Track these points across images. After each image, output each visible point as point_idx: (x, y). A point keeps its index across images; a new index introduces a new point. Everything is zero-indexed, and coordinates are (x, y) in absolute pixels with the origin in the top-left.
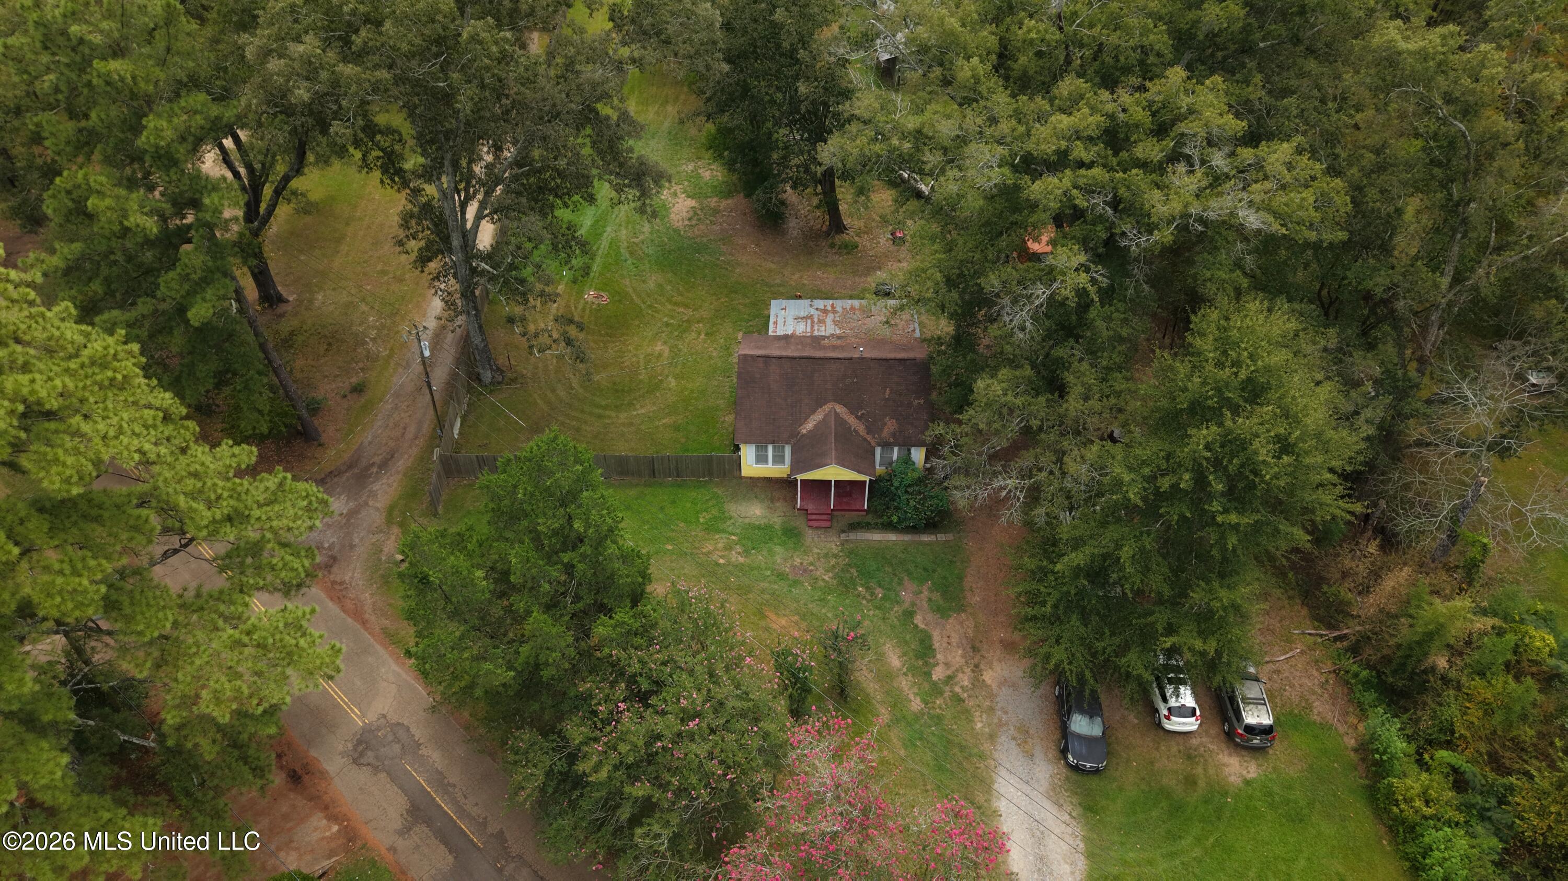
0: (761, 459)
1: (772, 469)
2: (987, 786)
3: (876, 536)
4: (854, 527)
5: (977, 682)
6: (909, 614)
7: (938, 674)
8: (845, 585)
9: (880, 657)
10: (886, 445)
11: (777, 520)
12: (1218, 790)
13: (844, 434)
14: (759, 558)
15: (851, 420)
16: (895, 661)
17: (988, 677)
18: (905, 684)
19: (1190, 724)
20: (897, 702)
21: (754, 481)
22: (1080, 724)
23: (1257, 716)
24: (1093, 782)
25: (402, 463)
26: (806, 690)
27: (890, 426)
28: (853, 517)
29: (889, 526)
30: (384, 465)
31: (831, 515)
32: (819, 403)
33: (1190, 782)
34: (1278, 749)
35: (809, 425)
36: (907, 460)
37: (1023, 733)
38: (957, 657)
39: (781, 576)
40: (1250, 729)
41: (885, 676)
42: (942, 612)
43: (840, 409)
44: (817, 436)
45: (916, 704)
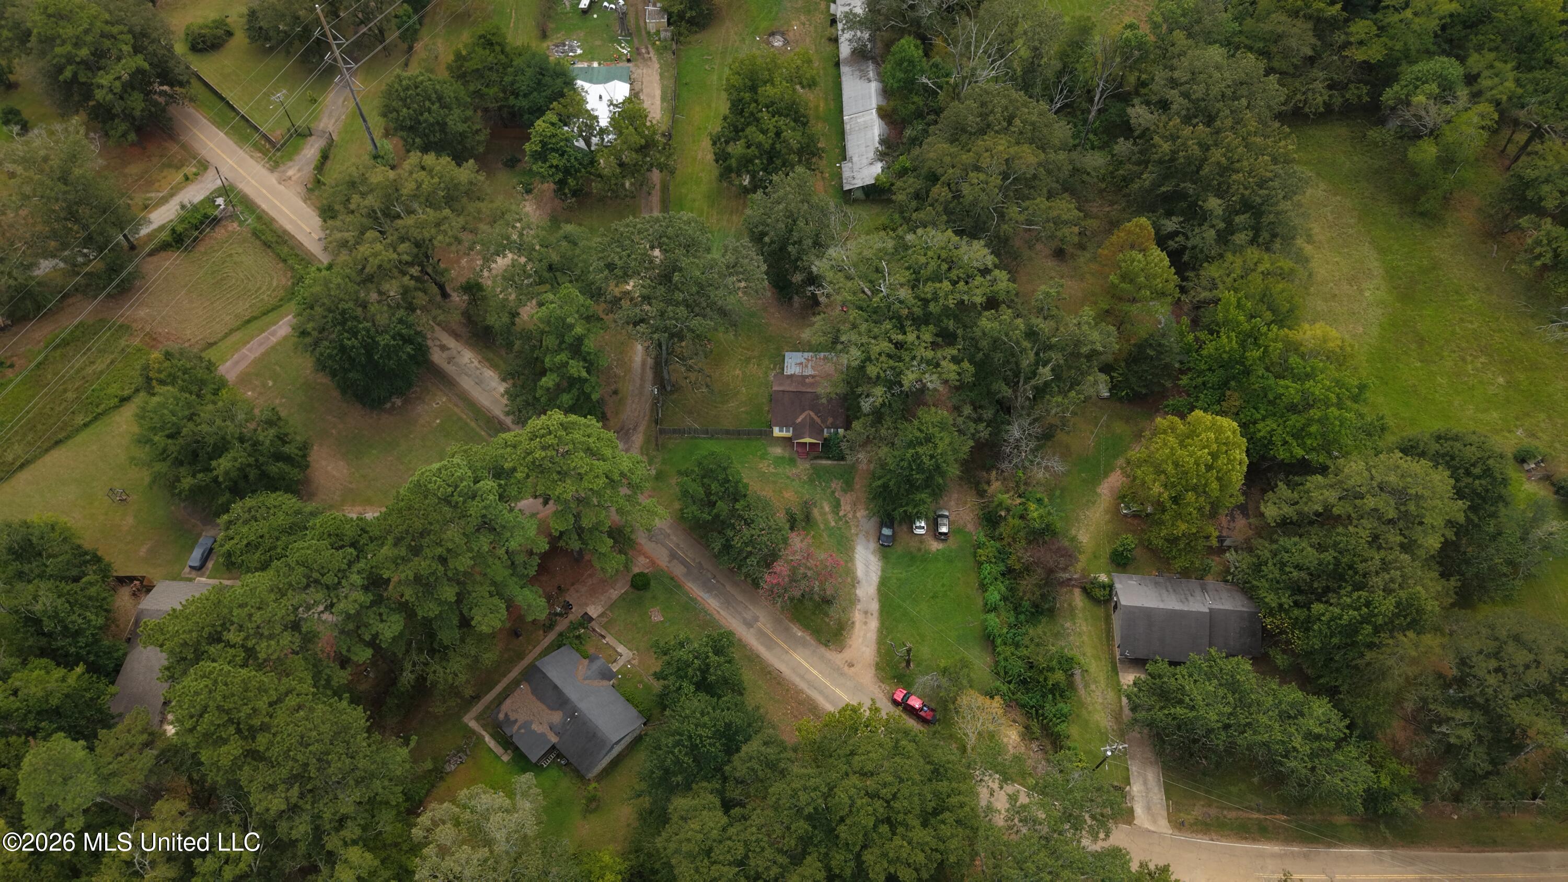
0: (781, 431)
1: (784, 434)
2: (852, 549)
3: (824, 462)
4: (816, 458)
5: (854, 516)
6: (833, 492)
7: (841, 513)
8: (811, 481)
9: (822, 508)
10: (828, 428)
11: (787, 455)
12: (928, 552)
13: (813, 423)
14: (780, 470)
15: (815, 417)
16: (827, 509)
17: (859, 515)
18: (830, 517)
19: (922, 532)
20: (826, 523)
21: (778, 438)
22: (886, 531)
23: (944, 529)
24: (888, 549)
25: (642, 428)
26: (795, 520)
27: (830, 420)
28: (816, 454)
29: (828, 458)
30: (635, 429)
31: (808, 454)
32: (803, 411)
33: (920, 550)
34: (951, 540)
35: (799, 420)
36: (837, 433)
37: (867, 533)
38: (848, 508)
39: (788, 477)
40: (941, 534)
41: (823, 514)
42: (845, 491)
43: (812, 414)
44: (802, 424)
45: (833, 524)
